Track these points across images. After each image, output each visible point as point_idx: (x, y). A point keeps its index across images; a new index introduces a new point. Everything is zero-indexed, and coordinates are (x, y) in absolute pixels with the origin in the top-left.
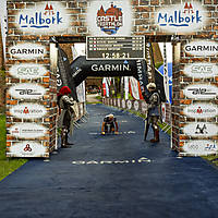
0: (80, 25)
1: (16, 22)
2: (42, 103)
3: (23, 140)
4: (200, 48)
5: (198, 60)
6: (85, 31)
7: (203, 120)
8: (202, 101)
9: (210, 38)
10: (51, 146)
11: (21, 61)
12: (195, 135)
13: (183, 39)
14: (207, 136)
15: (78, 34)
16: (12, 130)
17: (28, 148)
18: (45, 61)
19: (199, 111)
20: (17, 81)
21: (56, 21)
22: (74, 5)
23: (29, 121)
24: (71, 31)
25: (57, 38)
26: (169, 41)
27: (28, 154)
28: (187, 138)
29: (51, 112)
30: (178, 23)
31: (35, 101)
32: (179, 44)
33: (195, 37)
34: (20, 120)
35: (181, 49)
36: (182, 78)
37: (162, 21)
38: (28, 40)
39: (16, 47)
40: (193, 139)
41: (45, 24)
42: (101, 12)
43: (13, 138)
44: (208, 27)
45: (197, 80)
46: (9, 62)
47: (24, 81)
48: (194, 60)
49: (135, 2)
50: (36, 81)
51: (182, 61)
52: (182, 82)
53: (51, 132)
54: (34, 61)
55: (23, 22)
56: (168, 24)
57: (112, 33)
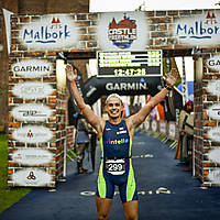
0: (90, 39)
1: (20, 37)
2: (47, 126)
3: (27, 166)
6: (95, 45)
10: (57, 173)
11: (24, 80)
13: (205, 54)
15: (88, 49)
16: (14, 155)
17: (32, 176)
18: (51, 79)
20: (20, 101)
22: (83, 17)
23: (33, 146)
24: (80, 46)
26: (190, 55)
27: (32, 183)
29: (58, 136)
31: (40, 124)
32: (201, 59)
33: (219, 50)
34: (24, 145)
35: (204, 64)
36: (205, 96)
38: (33, 56)
41: (51, 39)
42: (113, 25)
43: (16, 165)
46: (13, 81)
47: (28, 102)
48: (219, 76)
49: (150, 13)
50: (41, 101)
51: (205, 77)
52: (205, 101)
53: (57, 159)
54: (39, 79)
55: (28, 38)
56: (188, 36)
57: (126, 47)
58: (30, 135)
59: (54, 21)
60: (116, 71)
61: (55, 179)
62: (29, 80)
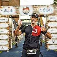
0: (18, 12)
3: (1, 45)
4: (52, 18)
5: (52, 21)
6: (19, 14)
7: (54, 39)
8: (53, 33)
9: (55, 15)
10: (9, 47)
11: (1, 23)
13: (47, 16)
14: (55, 44)
21: (11, 11)
23: (3, 40)
25: (12, 16)
26: (43, 16)
28: (49, 44)
29: (9, 37)
30: (45, 11)
31: (5, 34)
33: (50, 15)
34: (0, 40)
35: (47, 18)
36: (47, 27)
40: (51, 44)
41: (8, 12)
44: (54, 12)
47: (2, 28)
48: (50, 22)
50: (5, 28)
51: (47, 22)
52: (47, 28)
53: (9, 43)
54: (5, 23)
55: (2, 12)
57: (27, 14)
58: (2, 37)
60: (24, 20)
61: (9, 49)
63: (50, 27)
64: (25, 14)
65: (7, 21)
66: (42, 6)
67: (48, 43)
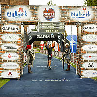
0: (35, 17)
1: (6, 15)
3: (8, 70)
4: (90, 28)
5: (89, 33)
6: (38, 19)
7: (91, 61)
8: (91, 52)
9: (94, 23)
10: (21, 73)
11: (7, 33)
12: (88, 68)
13: (83, 24)
15: (34, 21)
16: (2, 65)
17: (10, 74)
18: (19, 33)
19: (90, 57)
21: (24, 15)
22: (33, 8)
23: (11, 61)
24: (31, 20)
27: (10, 77)
28: (84, 69)
29: (21, 57)
30: (80, 17)
31: (14, 52)
32: (80, 27)
33: (88, 23)
34: (7, 61)
35: (82, 28)
36: (82, 42)
37: (73, 16)
38: (11, 23)
39: (5, 26)
40: (87, 69)
41: (19, 16)
42: (45, 11)
43: (3, 69)
44: (94, 19)
45: (89, 43)
46: (2, 33)
47: (8, 42)
48: (87, 34)
49: (61, 7)
50: (14, 42)
51: (82, 34)
52: (82, 44)
53: (21, 67)
54: (14, 33)
55: (9, 15)
56: (75, 17)
57: (50, 21)
58: (9, 57)
59: (20, 9)
60: (46, 30)
62: (9, 33)
63: (86, 42)
64: (47, 19)
65: (18, 30)
66: (75, 7)
67: (82, 67)
